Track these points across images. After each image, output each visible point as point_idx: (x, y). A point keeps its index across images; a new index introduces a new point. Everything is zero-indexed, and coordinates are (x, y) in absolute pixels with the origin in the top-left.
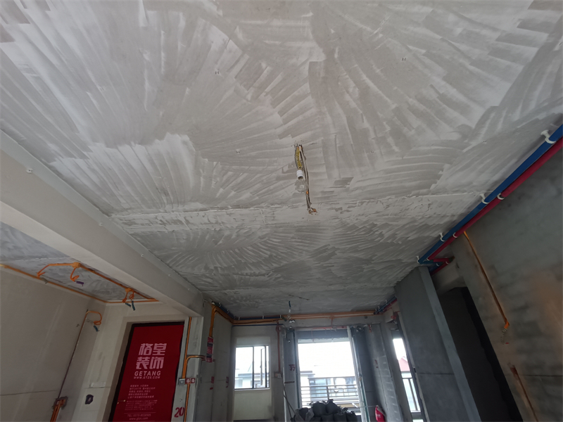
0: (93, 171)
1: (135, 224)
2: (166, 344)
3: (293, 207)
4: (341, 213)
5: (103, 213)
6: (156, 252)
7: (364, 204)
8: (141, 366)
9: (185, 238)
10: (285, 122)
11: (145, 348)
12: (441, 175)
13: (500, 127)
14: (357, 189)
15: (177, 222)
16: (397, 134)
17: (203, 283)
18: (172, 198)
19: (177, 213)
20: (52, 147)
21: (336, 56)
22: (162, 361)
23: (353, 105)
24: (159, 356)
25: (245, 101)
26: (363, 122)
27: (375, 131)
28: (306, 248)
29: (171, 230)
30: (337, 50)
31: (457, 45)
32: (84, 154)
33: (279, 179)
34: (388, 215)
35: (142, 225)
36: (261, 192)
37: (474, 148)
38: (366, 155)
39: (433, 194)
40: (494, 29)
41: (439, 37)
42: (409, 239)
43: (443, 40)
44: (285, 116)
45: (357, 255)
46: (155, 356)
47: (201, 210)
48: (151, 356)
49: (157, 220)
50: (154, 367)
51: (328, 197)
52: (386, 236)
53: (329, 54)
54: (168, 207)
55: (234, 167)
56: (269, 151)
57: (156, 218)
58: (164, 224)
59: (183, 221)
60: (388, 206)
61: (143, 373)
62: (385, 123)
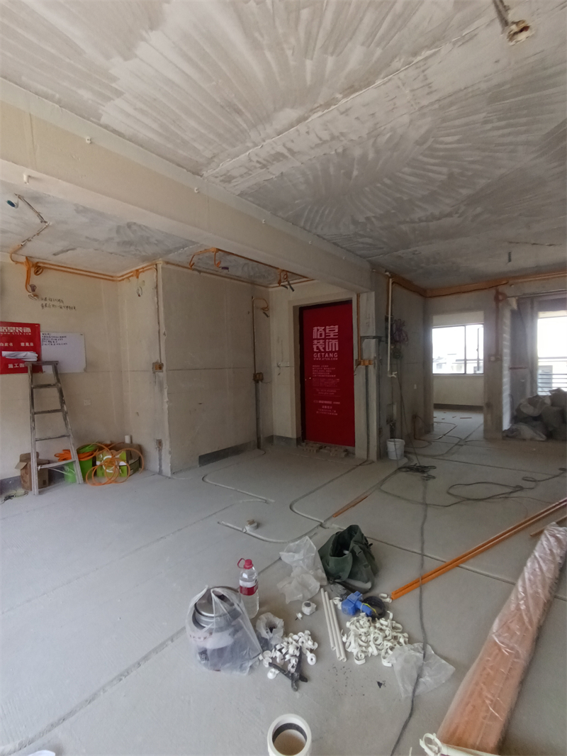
0: (143, 112)
1: (234, 178)
2: (337, 327)
3: (466, 41)
5: (193, 173)
6: (280, 213)
8: (318, 348)
9: (301, 180)
11: (317, 331)
15: (278, 157)
19: (270, 141)
20: (85, 95)
22: (337, 343)
24: (332, 339)
29: (278, 173)
32: (116, 88)
35: (242, 176)
46: (329, 339)
47: (299, 121)
48: (325, 339)
49: (253, 164)
50: (330, 350)
54: (253, 135)
57: (250, 160)
58: (264, 166)
59: (285, 152)
61: (321, 355)
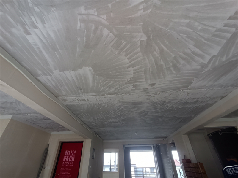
0: (54, 81)
1: (67, 101)
2: (75, 151)
3: (131, 95)
4: (151, 97)
5: (55, 96)
6: (74, 112)
7: (161, 94)
8: (65, 160)
9: (86, 106)
10: (130, 62)
11: (67, 152)
12: (193, 82)
13: (217, 63)
14: (158, 87)
15: (84, 100)
16: (175, 66)
17: (92, 125)
18: (83, 91)
19: (84, 97)
20: (39, 72)
21: (151, 38)
22: (74, 158)
23: (157, 55)
24: (73, 156)
25: (115, 55)
26: (161, 62)
27: (166, 65)
28: (136, 111)
29: (81, 103)
30: (151, 36)
31: (199, 33)
32: (51, 75)
33: (126, 83)
34: (170, 98)
35: (70, 101)
36: (119, 89)
37: (206, 71)
38: (162, 74)
39: (189, 90)
40: (214, 27)
41: (191, 30)
42: (179, 108)
43: (193, 31)
44: (130, 60)
45: (157, 114)
46: (71, 156)
47: (94, 96)
48: (69, 156)
49: (76, 100)
50: (71, 161)
51: (146, 91)
52: (169, 107)
53: (149, 37)
54: (81, 94)
55: (108, 79)
56: (123, 73)
57: (76, 99)
58: (79, 101)
59: (86, 100)
60: (171, 94)
61: (66, 163)
62: (170, 62)
